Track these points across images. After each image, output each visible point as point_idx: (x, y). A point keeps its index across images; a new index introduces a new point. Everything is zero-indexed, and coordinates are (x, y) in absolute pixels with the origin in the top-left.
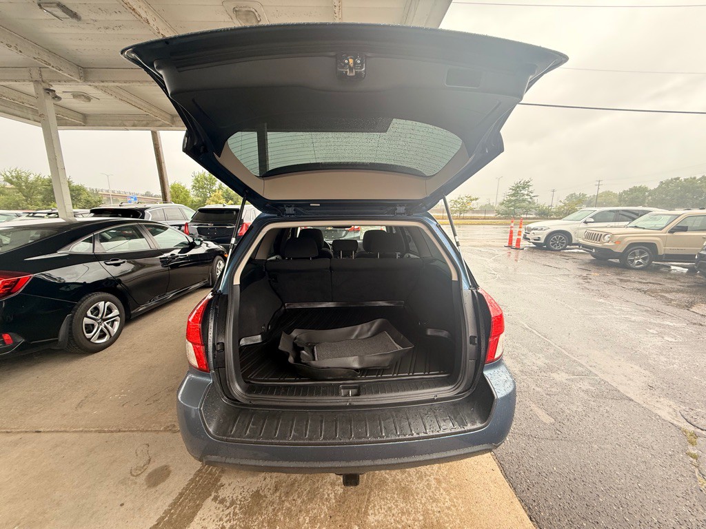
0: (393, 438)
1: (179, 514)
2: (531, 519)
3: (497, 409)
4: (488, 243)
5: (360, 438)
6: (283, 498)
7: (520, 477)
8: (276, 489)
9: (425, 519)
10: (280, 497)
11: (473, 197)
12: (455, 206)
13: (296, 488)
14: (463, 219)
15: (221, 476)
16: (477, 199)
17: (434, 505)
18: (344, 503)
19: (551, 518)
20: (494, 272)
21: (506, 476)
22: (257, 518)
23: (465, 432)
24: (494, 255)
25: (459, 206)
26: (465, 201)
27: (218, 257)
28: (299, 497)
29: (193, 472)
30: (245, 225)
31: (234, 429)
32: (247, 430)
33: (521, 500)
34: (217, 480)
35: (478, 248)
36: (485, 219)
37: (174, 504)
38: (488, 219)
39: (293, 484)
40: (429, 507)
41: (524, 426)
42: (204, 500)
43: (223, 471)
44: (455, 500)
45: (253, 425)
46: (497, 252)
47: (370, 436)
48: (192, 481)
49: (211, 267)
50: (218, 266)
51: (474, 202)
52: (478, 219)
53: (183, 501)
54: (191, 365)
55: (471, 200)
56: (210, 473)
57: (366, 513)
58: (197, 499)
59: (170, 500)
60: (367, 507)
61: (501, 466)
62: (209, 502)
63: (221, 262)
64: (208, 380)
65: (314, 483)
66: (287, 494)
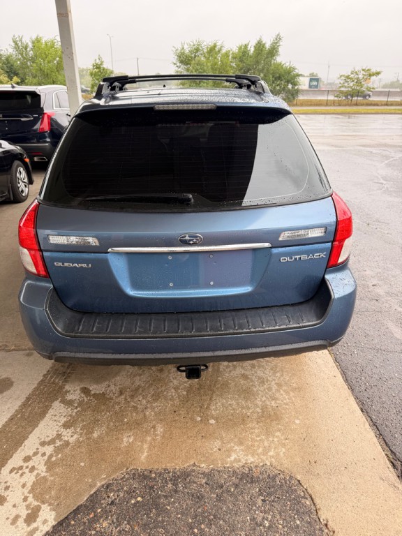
0: (231, 331)
1: (30, 413)
2: (362, 411)
3: (333, 308)
4: (383, 141)
5: (201, 332)
6: (129, 400)
7: (360, 381)
8: (121, 393)
9: (263, 412)
10: (125, 399)
11: (374, 70)
12: (346, 84)
13: (140, 392)
14: (356, 105)
15: (65, 385)
16: (378, 73)
17: (273, 402)
18: (187, 401)
19: (381, 409)
20: (382, 181)
21: (346, 381)
22: (106, 414)
23: (300, 327)
24: (387, 157)
25: (351, 84)
26: (361, 76)
27: (17, 163)
28: (143, 398)
29: (36, 383)
30: (46, 117)
31: (81, 327)
32: (93, 327)
33: (356, 398)
34: (62, 388)
35: (368, 149)
36: (387, 104)
37: (24, 405)
38: (392, 105)
39: (137, 390)
40: (268, 403)
41: (376, 341)
42: (52, 402)
43: (66, 381)
44: (294, 399)
45: (98, 324)
46: (393, 154)
47: (210, 330)
48: (36, 389)
49: (9, 177)
50: (18, 175)
51: (373, 78)
52: (377, 105)
53: (31, 403)
54: (27, 271)
55: (370, 75)
56: (53, 383)
57: (208, 408)
58: (45, 401)
59: (19, 403)
60: (209, 404)
61: (344, 374)
62: (56, 404)
63: (22, 169)
64: (48, 285)
65: (158, 388)
66: (132, 397)
